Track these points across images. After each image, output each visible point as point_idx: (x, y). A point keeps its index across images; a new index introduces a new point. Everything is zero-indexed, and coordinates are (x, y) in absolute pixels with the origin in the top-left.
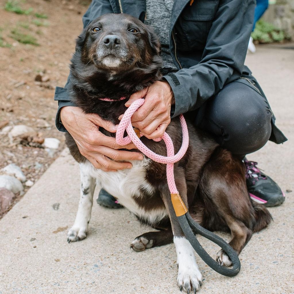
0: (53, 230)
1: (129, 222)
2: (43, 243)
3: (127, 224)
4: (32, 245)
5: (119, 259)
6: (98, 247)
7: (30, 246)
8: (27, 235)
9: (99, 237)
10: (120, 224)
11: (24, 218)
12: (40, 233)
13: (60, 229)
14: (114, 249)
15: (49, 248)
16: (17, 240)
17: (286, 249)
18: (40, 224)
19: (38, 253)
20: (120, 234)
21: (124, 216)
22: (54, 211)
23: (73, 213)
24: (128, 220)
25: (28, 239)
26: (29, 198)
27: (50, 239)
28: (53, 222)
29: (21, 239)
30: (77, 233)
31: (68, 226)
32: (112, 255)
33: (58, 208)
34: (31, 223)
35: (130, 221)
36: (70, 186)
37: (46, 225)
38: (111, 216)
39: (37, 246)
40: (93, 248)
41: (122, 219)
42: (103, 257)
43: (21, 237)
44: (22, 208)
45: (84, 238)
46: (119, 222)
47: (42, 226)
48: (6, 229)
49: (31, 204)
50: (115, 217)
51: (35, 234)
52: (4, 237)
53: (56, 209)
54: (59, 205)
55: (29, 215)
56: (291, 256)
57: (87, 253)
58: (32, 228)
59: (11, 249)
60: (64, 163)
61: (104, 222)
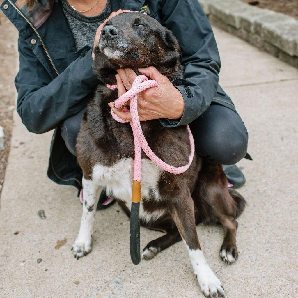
0: (53, 245)
1: (121, 224)
2: (52, 263)
3: (121, 226)
4: (41, 268)
5: (135, 270)
6: (108, 260)
7: (42, 270)
8: (31, 256)
9: (103, 247)
10: (115, 228)
11: (16, 233)
12: (42, 251)
13: (61, 244)
14: (124, 259)
15: (62, 269)
16: (23, 264)
17: (268, 234)
18: (37, 240)
19: (53, 277)
20: (121, 241)
21: (114, 217)
22: (42, 221)
23: (62, 220)
24: (120, 222)
25: (34, 261)
26: (7, 207)
27: (56, 257)
28: (48, 235)
29: (27, 261)
30: (84, 248)
31: (66, 238)
32: (126, 266)
33: (45, 217)
34: (27, 240)
35: (122, 222)
36: (43, 186)
37: (44, 239)
38: (101, 219)
39: (48, 268)
40: (104, 261)
41: (114, 221)
42: (119, 271)
43: (26, 260)
44: (6, 221)
45: (90, 251)
46: (113, 225)
47: (40, 241)
48: (3, 251)
49: (15, 215)
50: (106, 219)
51: (39, 254)
52: (7, 262)
53: (43, 217)
54: (44, 212)
55: (19, 230)
56: (275, 241)
57: (101, 269)
58: (31, 246)
59: (22, 277)
60: (22, 156)
61: (99, 227)
